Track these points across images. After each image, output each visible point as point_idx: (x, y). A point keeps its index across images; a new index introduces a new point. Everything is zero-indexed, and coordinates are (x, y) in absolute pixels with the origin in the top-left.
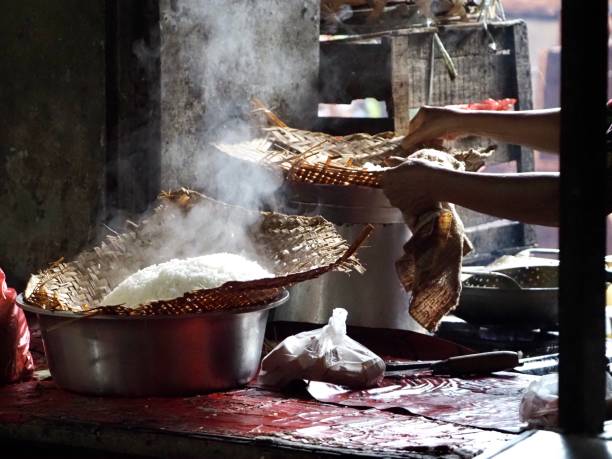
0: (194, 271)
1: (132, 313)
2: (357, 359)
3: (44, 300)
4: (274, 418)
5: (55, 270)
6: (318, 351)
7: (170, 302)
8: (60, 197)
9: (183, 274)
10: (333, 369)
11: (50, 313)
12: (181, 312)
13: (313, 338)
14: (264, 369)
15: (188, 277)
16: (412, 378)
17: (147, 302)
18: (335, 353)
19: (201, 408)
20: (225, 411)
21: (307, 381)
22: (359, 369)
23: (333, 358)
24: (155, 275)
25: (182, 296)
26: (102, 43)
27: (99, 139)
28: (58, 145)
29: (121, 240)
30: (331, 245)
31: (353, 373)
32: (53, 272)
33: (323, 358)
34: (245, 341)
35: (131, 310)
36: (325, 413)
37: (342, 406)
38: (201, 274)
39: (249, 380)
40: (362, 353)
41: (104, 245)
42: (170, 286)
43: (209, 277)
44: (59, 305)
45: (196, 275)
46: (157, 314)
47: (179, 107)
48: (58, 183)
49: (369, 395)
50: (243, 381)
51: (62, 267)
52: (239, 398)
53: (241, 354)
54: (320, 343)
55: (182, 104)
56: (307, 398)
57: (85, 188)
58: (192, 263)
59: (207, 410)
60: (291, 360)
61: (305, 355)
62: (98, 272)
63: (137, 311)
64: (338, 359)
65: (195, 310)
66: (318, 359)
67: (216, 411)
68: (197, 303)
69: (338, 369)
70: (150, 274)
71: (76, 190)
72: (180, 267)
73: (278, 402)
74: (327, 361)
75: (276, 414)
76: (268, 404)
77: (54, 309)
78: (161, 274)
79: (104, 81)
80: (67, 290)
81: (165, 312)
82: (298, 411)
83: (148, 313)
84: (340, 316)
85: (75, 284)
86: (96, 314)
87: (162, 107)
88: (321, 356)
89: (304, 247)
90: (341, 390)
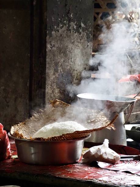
0: (63, 127)
1: (45, 140)
2: (112, 155)
3: (18, 135)
4: (90, 173)
5: (19, 125)
6: (100, 152)
7: (57, 137)
8: (14, 101)
9: (59, 128)
10: (105, 158)
11: (20, 139)
12: (60, 140)
13: (99, 148)
14: (83, 157)
15: (61, 128)
16: (128, 161)
17: (50, 137)
18: (106, 153)
19: (66, 170)
20: (74, 171)
21: (98, 162)
22: (113, 158)
23: (105, 155)
24: (51, 128)
25: (62, 135)
26: (29, 55)
27: (27, 84)
28: (14, 85)
29: (38, 115)
30: (104, 120)
31: (111, 159)
32: (18, 125)
33: (102, 155)
34: (78, 149)
35: (45, 139)
36: (105, 172)
37: (109, 170)
38: (65, 128)
39: (78, 160)
40: (113, 153)
41: (33, 117)
42: (56, 131)
43: (68, 129)
44: (23, 137)
45: (64, 128)
46: (53, 140)
47: (51, 74)
48: (14, 97)
49: (116, 166)
50: (77, 161)
51: (21, 124)
52: (77, 166)
53: (77, 153)
54: (101, 150)
55: (52, 74)
56: (98, 167)
57: (22, 99)
58: (62, 124)
59: (68, 170)
60: (92, 155)
61: (96, 154)
62: (31, 126)
63: (47, 139)
64: (106, 155)
65: (64, 139)
66: (101, 155)
67: (71, 171)
68: (65, 137)
69: (106, 158)
70: (49, 127)
71: (19, 99)
72: (59, 125)
73: (89, 168)
74: (103, 155)
75: (90, 172)
76: (86, 169)
77: (21, 138)
78: (53, 127)
79: (29, 66)
80: (22, 131)
81: (55, 140)
82: (96, 171)
83: (50, 140)
84: (106, 142)
85: (25, 129)
86: (35, 140)
87: (46, 74)
88: (101, 154)
89: (95, 120)
90: (108, 164)
